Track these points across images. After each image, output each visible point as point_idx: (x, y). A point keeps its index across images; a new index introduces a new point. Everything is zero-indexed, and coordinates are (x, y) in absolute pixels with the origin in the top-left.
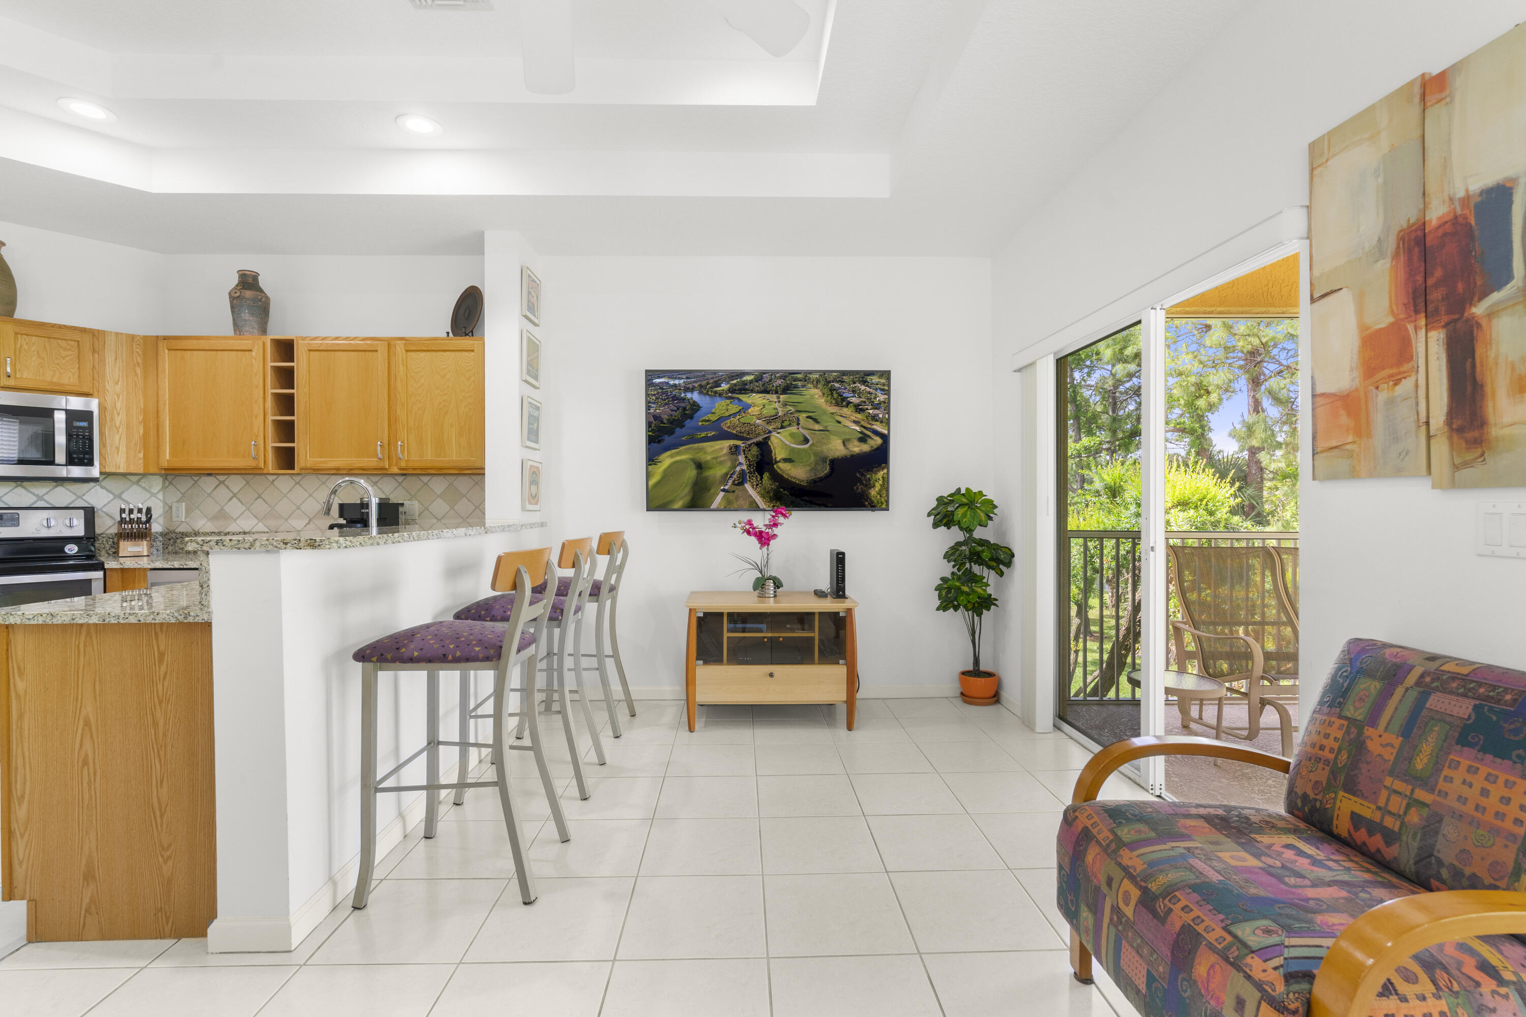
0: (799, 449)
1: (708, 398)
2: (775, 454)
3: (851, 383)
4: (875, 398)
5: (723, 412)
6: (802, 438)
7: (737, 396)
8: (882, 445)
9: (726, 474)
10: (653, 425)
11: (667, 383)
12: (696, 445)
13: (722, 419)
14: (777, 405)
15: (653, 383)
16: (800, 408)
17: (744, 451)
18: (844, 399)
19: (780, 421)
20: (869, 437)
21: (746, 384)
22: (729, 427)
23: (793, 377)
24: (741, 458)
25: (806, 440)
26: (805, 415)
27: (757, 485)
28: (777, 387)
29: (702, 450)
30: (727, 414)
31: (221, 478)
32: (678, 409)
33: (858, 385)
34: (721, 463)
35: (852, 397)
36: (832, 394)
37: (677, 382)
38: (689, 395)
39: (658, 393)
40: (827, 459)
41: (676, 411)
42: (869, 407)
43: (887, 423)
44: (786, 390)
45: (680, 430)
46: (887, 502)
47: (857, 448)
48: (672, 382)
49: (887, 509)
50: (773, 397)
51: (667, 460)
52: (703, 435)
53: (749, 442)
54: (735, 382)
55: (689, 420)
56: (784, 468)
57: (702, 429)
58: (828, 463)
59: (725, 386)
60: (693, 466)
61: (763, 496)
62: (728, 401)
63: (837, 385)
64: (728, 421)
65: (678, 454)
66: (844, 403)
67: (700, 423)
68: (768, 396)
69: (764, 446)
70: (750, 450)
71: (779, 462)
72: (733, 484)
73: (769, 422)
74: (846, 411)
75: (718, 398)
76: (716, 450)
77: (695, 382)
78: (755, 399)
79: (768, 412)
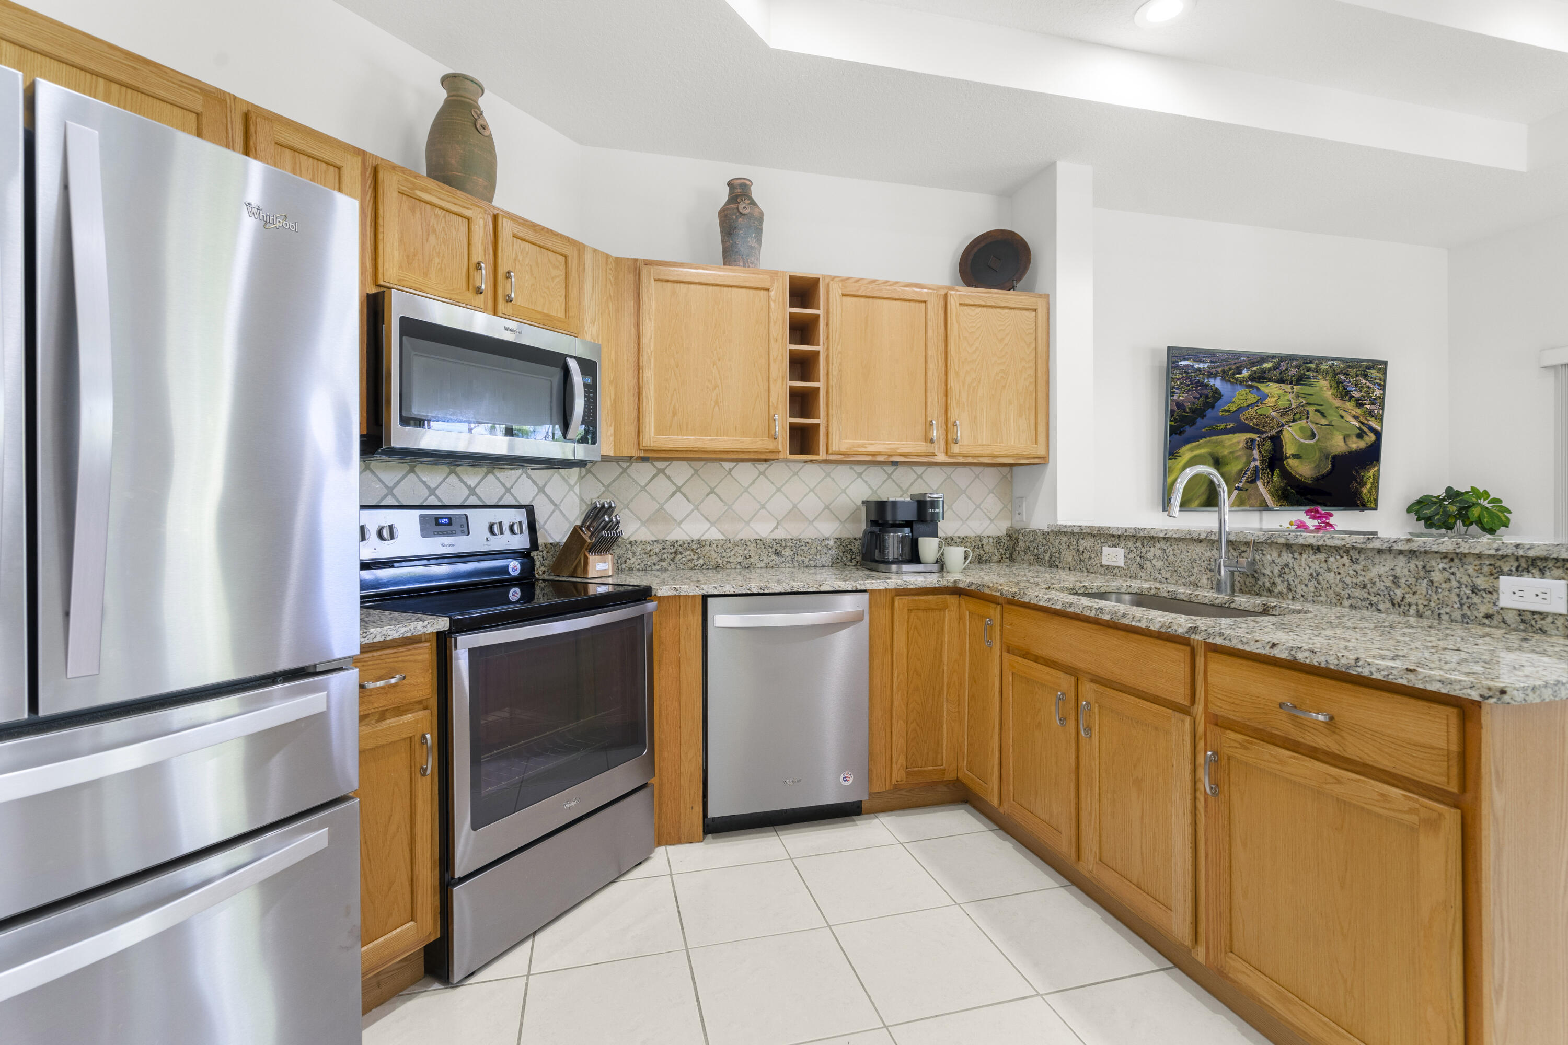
0: (1307, 444)
1: (1229, 385)
2: (1286, 450)
3: (1355, 376)
4: (1373, 393)
5: (1242, 401)
6: (1309, 433)
7: (1256, 384)
8: (1375, 442)
9: (1241, 471)
10: (1176, 414)
11: (1192, 367)
12: (1216, 438)
13: (1241, 409)
14: (1290, 396)
15: (1178, 366)
16: (1311, 400)
17: (1259, 445)
18: (1348, 393)
19: (1292, 414)
20: (1365, 433)
21: (1265, 372)
22: (1246, 419)
23: (1306, 367)
24: (1256, 454)
25: (1313, 435)
26: (1314, 408)
27: (1268, 483)
28: (1292, 376)
29: (1220, 443)
30: (1245, 405)
31: (661, 465)
32: (1201, 396)
33: (1359, 378)
34: (1237, 458)
35: (1355, 391)
36: (1338, 387)
37: (1201, 366)
38: (1212, 382)
39: (1184, 377)
40: (1329, 455)
41: (1198, 399)
42: (1368, 402)
43: (1381, 419)
44: (1300, 380)
46: (1376, 501)
47: (1356, 444)
48: (1196, 366)
49: (1376, 509)
50: (1288, 387)
51: (1189, 451)
52: (1223, 426)
53: (1264, 436)
54: (1255, 369)
55: (1210, 410)
56: (1293, 464)
58: (1330, 459)
59: (1245, 373)
60: (1212, 460)
63: (1343, 378)
64: (1246, 412)
65: (1198, 447)
66: (1348, 397)
67: (1221, 414)
68: (1284, 386)
69: (1276, 440)
70: (1264, 445)
71: (1288, 458)
72: (1247, 482)
73: (1282, 415)
74: (1349, 405)
75: (1239, 386)
76: (1233, 444)
77: (1218, 367)
78: (1272, 389)
79: (1282, 403)
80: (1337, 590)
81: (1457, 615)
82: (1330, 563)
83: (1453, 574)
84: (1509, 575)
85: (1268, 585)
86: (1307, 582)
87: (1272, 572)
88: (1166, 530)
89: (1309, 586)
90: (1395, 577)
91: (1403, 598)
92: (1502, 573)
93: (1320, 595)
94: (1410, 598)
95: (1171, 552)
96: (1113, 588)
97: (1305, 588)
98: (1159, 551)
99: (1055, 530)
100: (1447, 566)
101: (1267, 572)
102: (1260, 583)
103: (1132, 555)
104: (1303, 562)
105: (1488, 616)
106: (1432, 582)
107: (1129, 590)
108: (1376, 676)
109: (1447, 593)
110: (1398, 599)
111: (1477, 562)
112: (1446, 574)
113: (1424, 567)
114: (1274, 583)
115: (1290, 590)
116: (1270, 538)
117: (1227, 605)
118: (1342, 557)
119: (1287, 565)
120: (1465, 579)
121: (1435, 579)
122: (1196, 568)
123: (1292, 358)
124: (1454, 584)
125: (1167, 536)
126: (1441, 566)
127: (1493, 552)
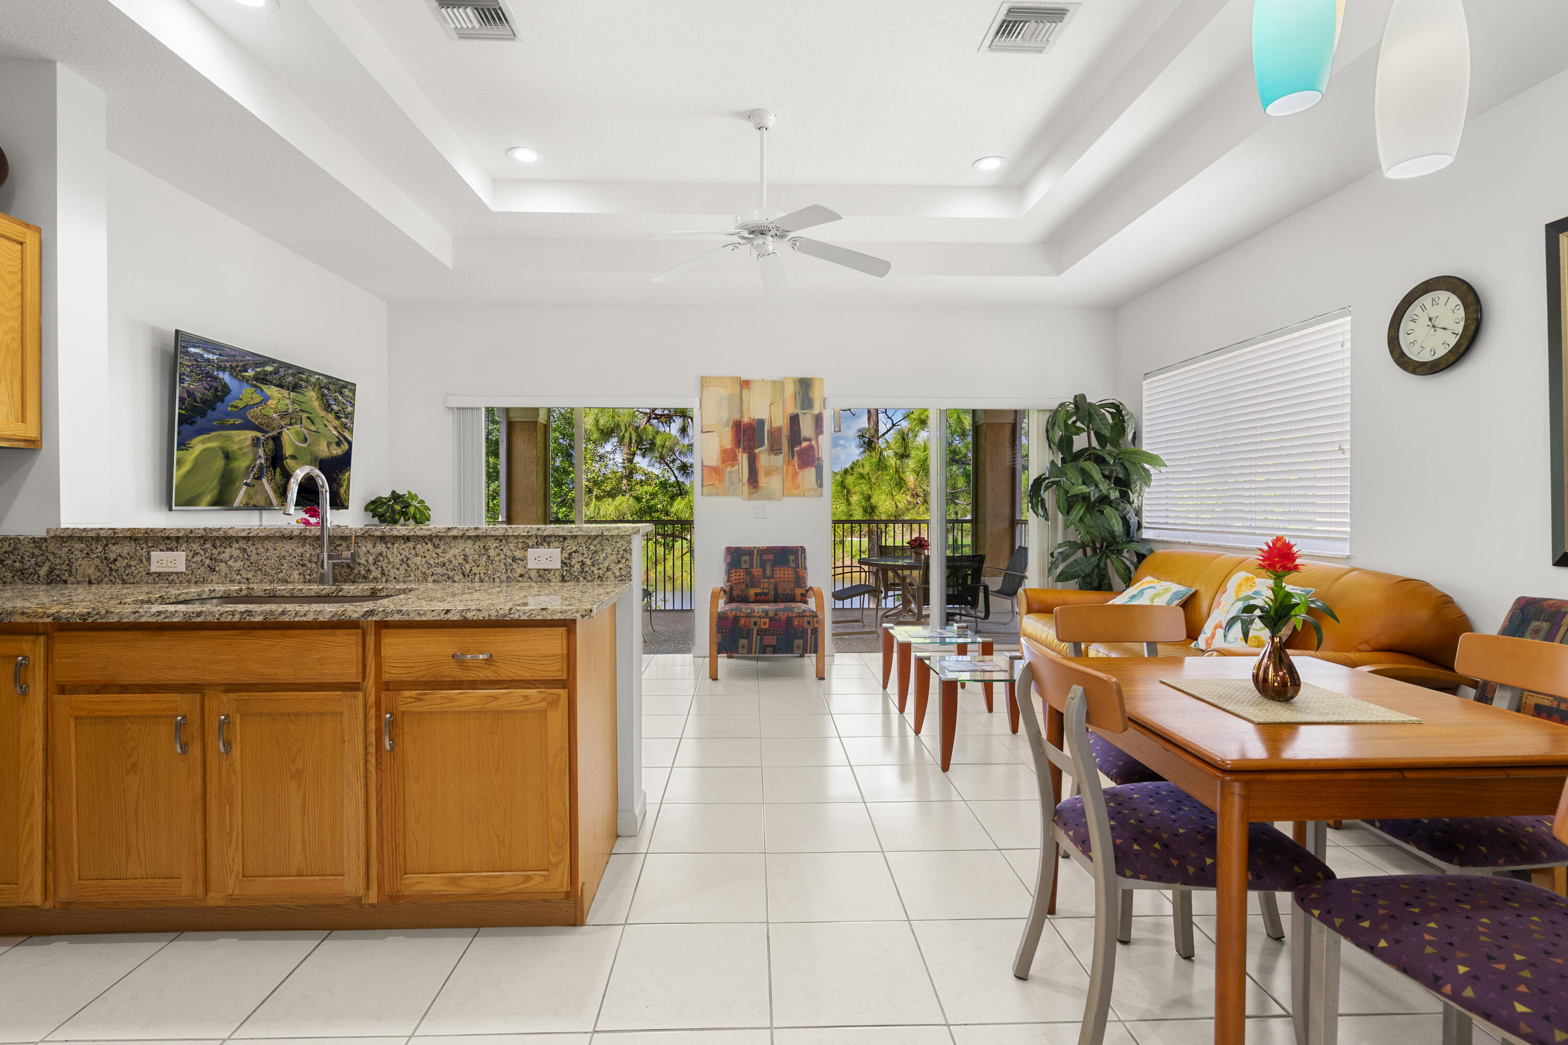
0: (301, 447)
1: (236, 382)
2: (285, 451)
3: (334, 392)
4: (346, 409)
5: (248, 400)
6: (303, 438)
7: (260, 385)
9: (249, 467)
10: (186, 403)
11: (202, 356)
12: (225, 432)
13: (247, 407)
14: (288, 401)
15: (188, 352)
16: (304, 407)
17: (263, 444)
18: (330, 405)
19: (290, 417)
20: (341, 442)
21: (267, 375)
22: (252, 417)
23: (299, 377)
24: (261, 452)
25: (305, 440)
26: (305, 415)
27: (271, 480)
28: (288, 383)
29: (229, 438)
30: (251, 403)
32: (211, 388)
33: (337, 394)
34: (245, 454)
35: (334, 404)
36: (322, 399)
37: (211, 356)
38: (221, 375)
39: (193, 365)
40: (318, 458)
41: (208, 390)
42: (343, 416)
43: (351, 431)
44: (295, 388)
45: (212, 413)
46: (348, 501)
47: (335, 451)
48: (206, 356)
49: (348, 508)
50: (285, 393)
51: (199, 445)
52: (231, 422)
53: (267, 435)
54: (258, 370)
56: (291, 465)
57: (231, 415)
59: (251, 373)
60: (222, 456)
61: (275, 492)
62: (253, 389)
63: (326, 392)
64: (252, 411)
65: (209, 440)
66: (329, 409)
67: (230, 409)
68: (283, 391)
69: (277, 440)
71: (287, 458)
72: (254, 477)
73: (282, 417)
74: (330, 416)
76: (241, 440)
77: (226, 361)
78: (272, 391)
79: (282, 407)
80: (424, 570)
81: (504, 577)
82: (417, 549)
83: (502, 550)
84: (533, 548)
85: (363, 572)
86: (398, 566)
87: (367, 561)
88: (249, 529)
89: (401, 569)
90: (465, 556)
91: (471, 570)
92: (528, 547)
93: (410, 576)
94: (475, 570)
95: (254, 551)
96: (193, 595)
97: (396, 571)
98: (238, 552)
99: (62, 535)
100: (498, 545)
101: (363, 561)
102: (356, 571)
103: (198, 558)
104: (395, 550)
105: (521, 576)
106: (489, 557)
107: (213, 595)
108: (524, 617)
109: (498, 563)
110: (467, 571)
111: (515, 541)
112: (498, 550)
113: (484, 547)
114: (369, 570)
115: (384, 574)
116: (367, 532)
117: (334, 594)
118: (427, 544)
119: (381, 554)
120: (509, 553)
121: (491, 554)
122: (286, 565)
123: (289, 366)
124: (503, 556)
125: (250, 535)
126: (494, 546)
127: (525, 534)
